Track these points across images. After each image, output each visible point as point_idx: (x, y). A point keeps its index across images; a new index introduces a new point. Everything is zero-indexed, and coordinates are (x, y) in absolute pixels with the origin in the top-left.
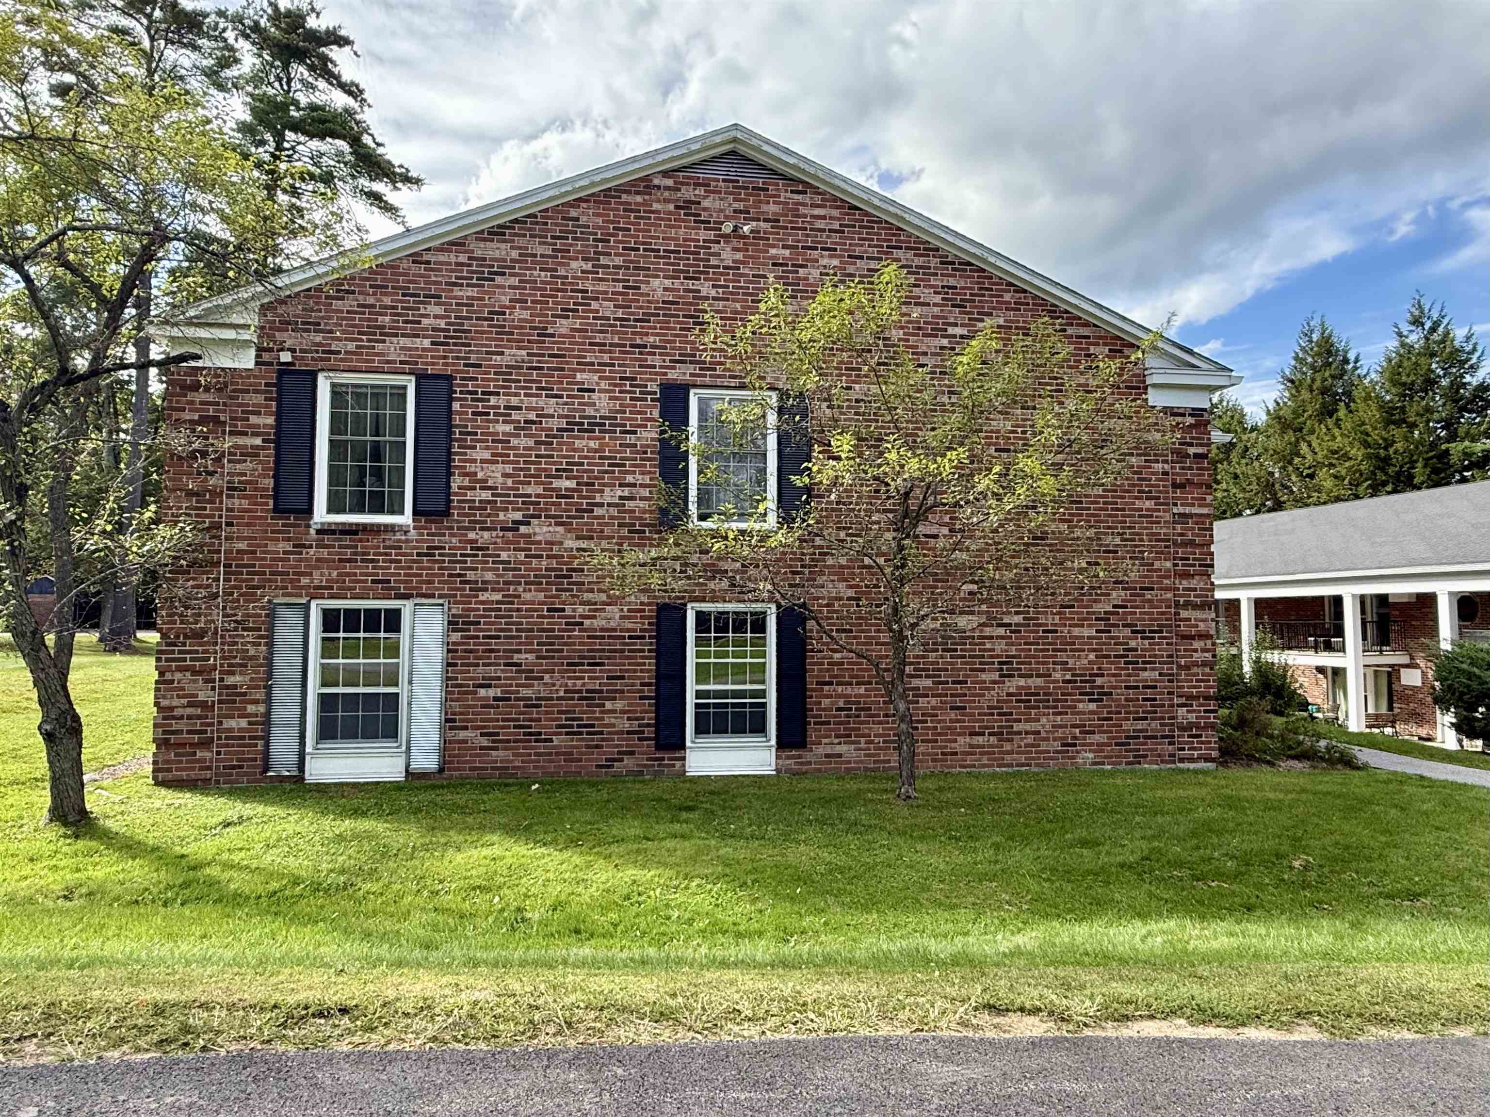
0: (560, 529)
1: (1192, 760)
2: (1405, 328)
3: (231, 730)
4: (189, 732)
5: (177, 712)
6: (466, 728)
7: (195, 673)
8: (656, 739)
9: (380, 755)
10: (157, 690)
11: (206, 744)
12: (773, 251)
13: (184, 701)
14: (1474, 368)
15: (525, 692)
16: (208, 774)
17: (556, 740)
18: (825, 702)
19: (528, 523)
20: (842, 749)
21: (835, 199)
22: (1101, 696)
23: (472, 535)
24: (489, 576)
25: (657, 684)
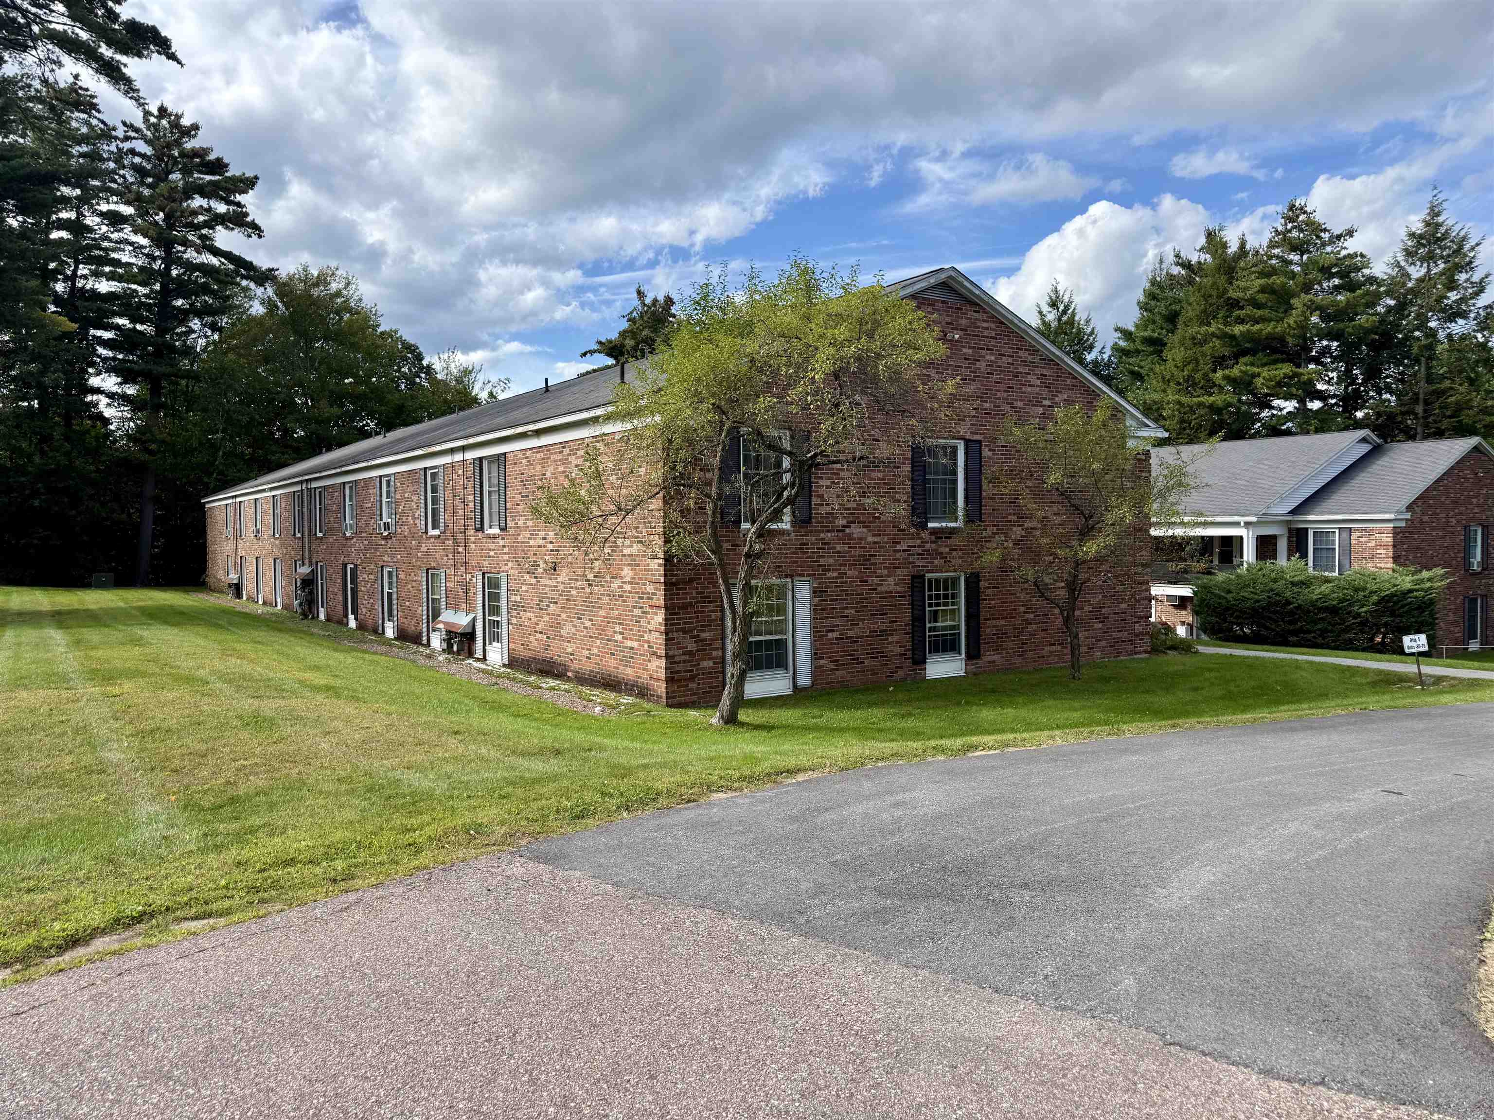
0: (865, 530)
1: (1140, 653)
2: (1045, 309)
3: (704, 668)
4: (685, 671)
5: (677, 659)
6: (822, 658)
7: (685, 632)
8: (913, 658)
9: (778, 679)
10: (666, 645)
11: (692, 679)
12: (964, 350)
13: (681, 651)
14: (1091, 347)
15: (851, 633)
16: (695, 698)
17: (867, 662)
18: (988, 630)
19: (849, 527)
20: (996, 657)
21: (993, 317)
22: (1103, 619)
23: (822, 535)
24: (831, 561)
25: (913, 625)
